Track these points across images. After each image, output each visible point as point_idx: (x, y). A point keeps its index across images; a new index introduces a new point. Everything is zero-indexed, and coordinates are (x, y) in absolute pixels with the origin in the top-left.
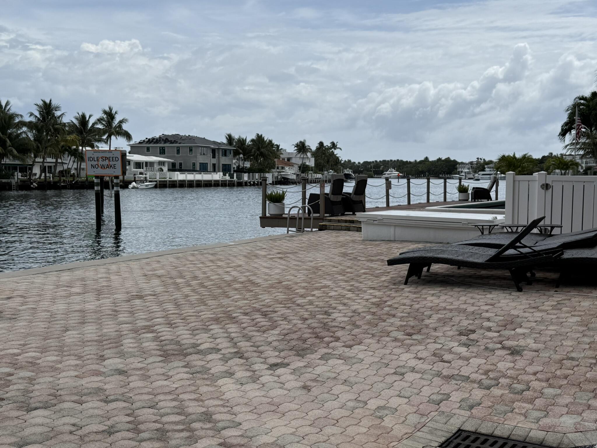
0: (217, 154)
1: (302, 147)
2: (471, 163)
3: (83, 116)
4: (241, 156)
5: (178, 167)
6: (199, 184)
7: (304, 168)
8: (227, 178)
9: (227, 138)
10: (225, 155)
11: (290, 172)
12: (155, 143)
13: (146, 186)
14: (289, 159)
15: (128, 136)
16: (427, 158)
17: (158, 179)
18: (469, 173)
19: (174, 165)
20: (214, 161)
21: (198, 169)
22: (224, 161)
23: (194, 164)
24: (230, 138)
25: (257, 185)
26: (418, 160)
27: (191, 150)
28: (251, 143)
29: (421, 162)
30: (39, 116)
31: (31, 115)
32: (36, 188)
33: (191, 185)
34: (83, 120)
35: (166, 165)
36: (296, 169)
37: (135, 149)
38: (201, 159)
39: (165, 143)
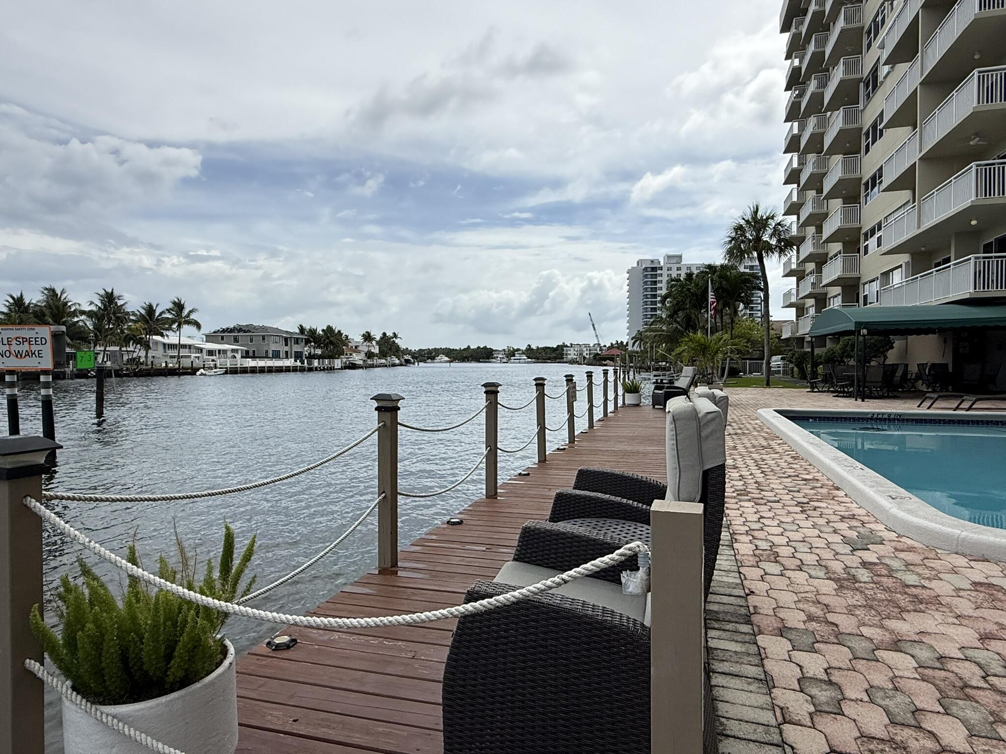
0: (289, 342)
1: (368, 337)
2: (504, 350)
3: (150, 306)
4: (313, 344)
5: (251, 354)
6: (270, 370)
7: (370, 355)
8: (298, 364)
9: (299, 328)
10: (297, 343)
11: (357, 358)
12: (229, 332)
13: (215, 372)
14: (356, 347)
15: (198, 326)
16: (469, 346)
17: (228, 365)
18: (503, 358)
19: (247, 352)
20: (287, 349)
21: (271, 356)
22: (296, 348)
23: (267, 352)
24: (302, 330)
25: (327, 369)
26: (462, 348)
27: (264, 339)
28: (322, 333)
29: (464, 349)
30: (100, 305)
31: (91, 304)
33: (262, 370)
34: (150, 310)
35: (240, 352)
36: (362, 356)
37: (210, 338)
38: (273, 347)
39: (239, 332)
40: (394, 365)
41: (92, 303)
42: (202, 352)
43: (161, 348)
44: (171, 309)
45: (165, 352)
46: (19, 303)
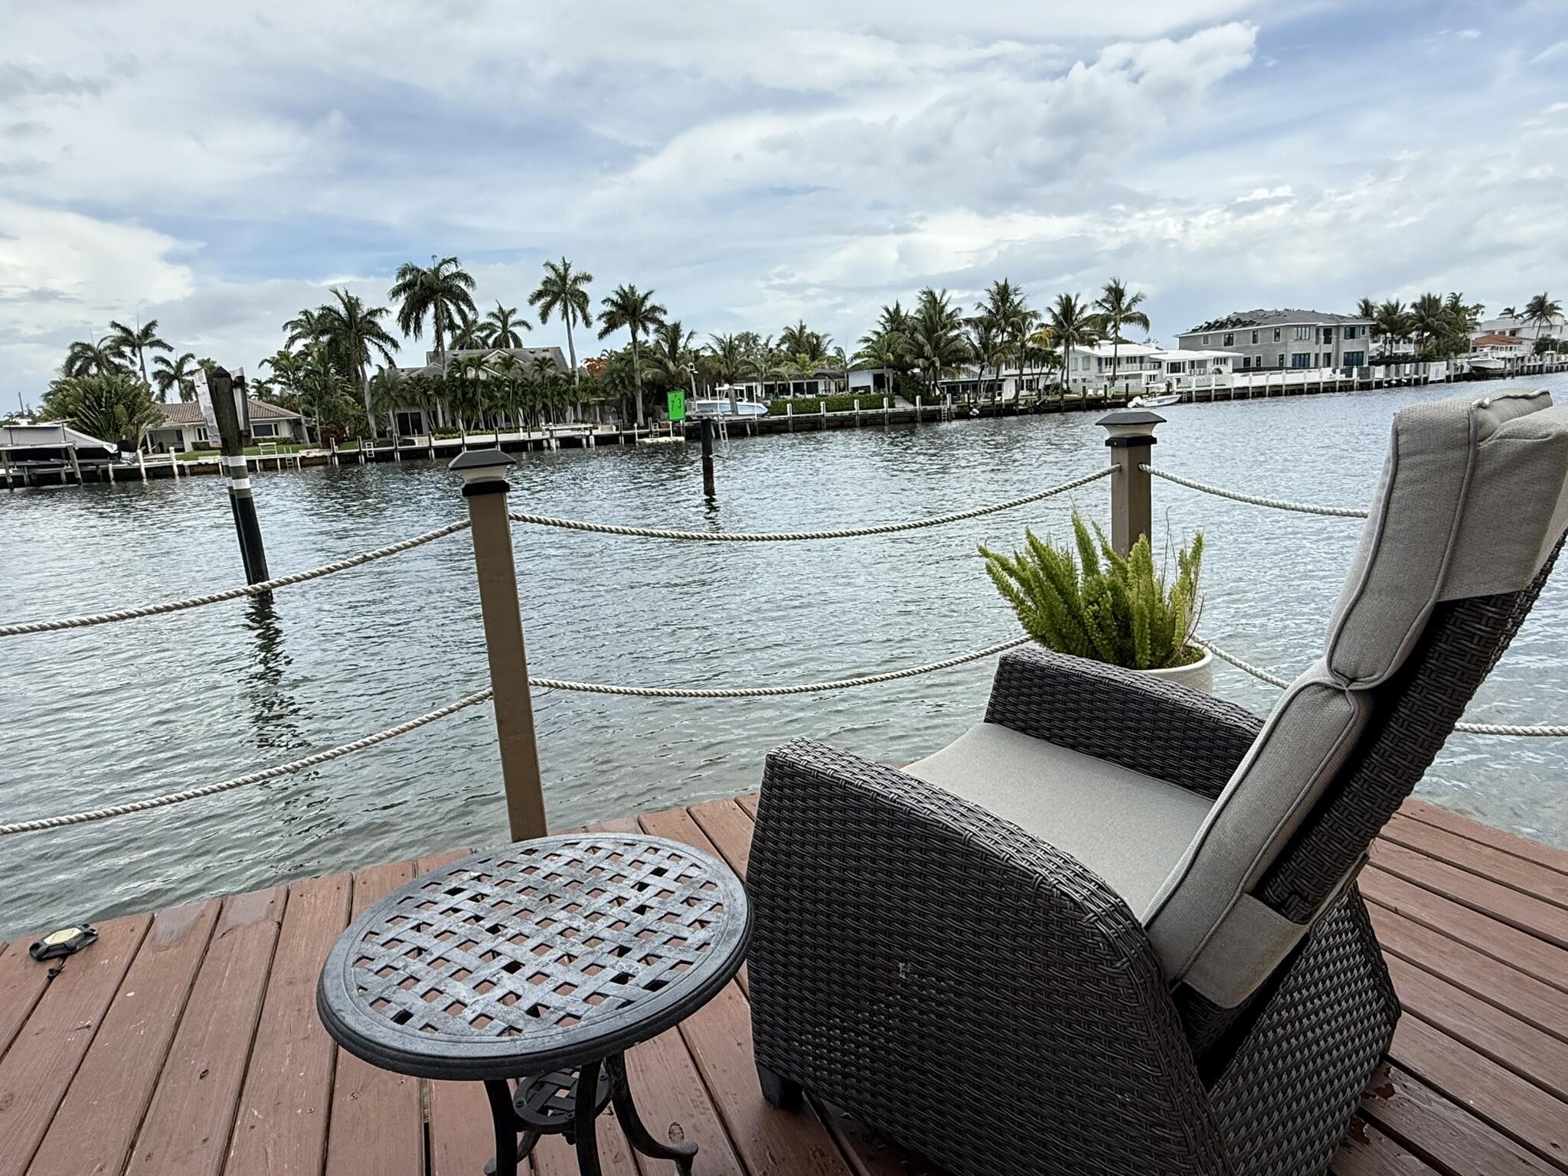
0: (1334, 336)
1: (1539, 307)
3: (1068, 299)
4: (1389, 335)
5: (1253, 364)
8: (1339, 377)
9: (1360, 306)
10: (1352, 336)
11: (1493, 357)
12: (1217, 328)
13: (1161, 401)
14: (1513, 333)
15: (1144, 321)
17: (1194, 388)
19: (1247, 361)
20: (1328, 349)
21: (1290, 365)
22: (1349, 346)
23: (1282, 357)
24: (1367, 309)
25: (1408, 384)
27: (1277, 335)
28: (1413, 311)
30: (990, 306)
31: (979, 307)
32: (979, 416)
33: (1260, 393)
34: (1067, 304)
35: (1230, 363)
36: (1525, 350)
37: (1187, 342)
38: (1297, 348)
39: (1234, 325)
41: (980, 305)
42: (1160, 367)
43: (1094, 364)
44: (1104, 300)
45: (1100, 371)
46: (895, 318)
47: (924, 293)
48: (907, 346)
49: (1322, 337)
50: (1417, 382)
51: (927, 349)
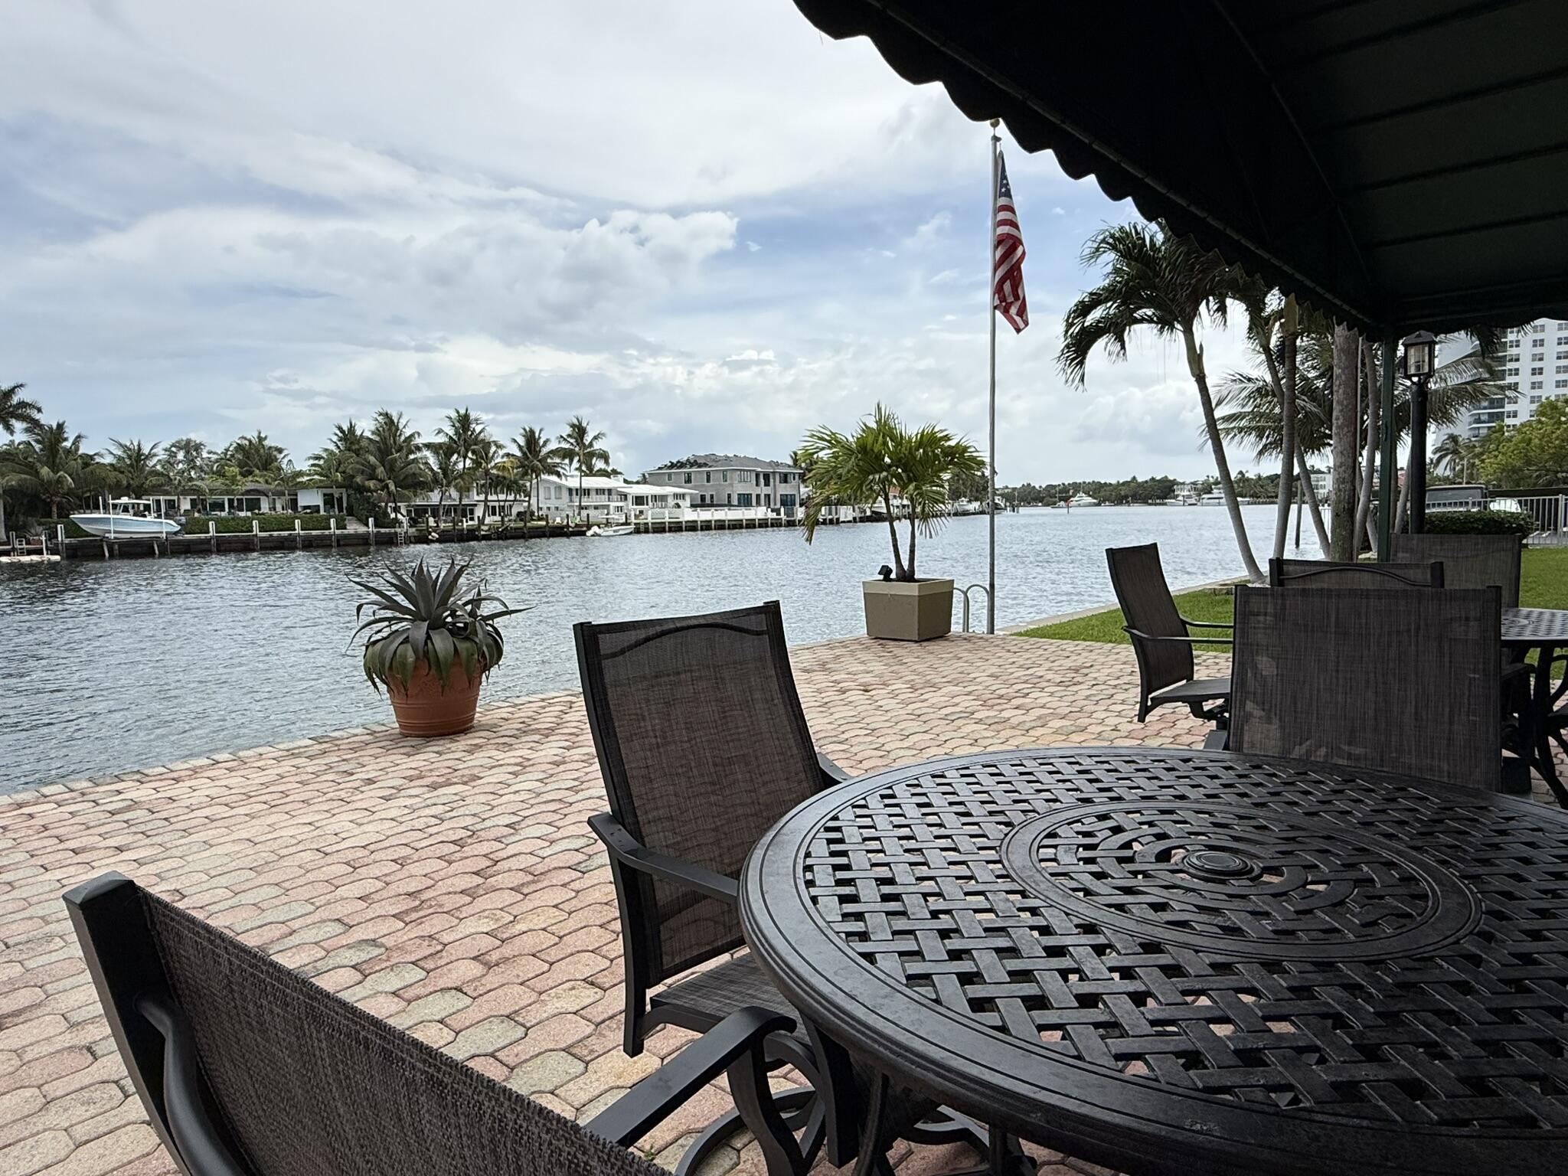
0: (772, 480)
2: (1194, 483)
3: (532, 432)
5: (708, 501)
6: (736, 525)
8: (772, 515)
9: (791, 456)
10: (786, 481)
12: (678, 468)
13: (616, 531)
16: (1134, 478)
17: (655, 520)
18: (1189, 497)
19: (703, 498)
20: (767, 490)
21: (736, 503)
22: (784, 489)
23: (729, 496)
24: (796, 459)
25: (824, 523)
26: (1122, 482)
27: (725, 476)
29: (1125, 483)
30: (451, 433)
31: (439, 433)
32: (438, 541)
33: (721, 526)
34: (532, 437)
35: (688, 498)
37: (651, 478)
38: (740, 489)
39: (691, 467)
40: (965, 513)
41: (440, 431)
42: (626, 499)
43: (565, 494)
44: (569, 436)
45: (571, 501)
46: (349, 437)
47: (381, 414)
48: (358, 466)
49: (762, 481)
50: (831, 522)
51: (380, 470)
